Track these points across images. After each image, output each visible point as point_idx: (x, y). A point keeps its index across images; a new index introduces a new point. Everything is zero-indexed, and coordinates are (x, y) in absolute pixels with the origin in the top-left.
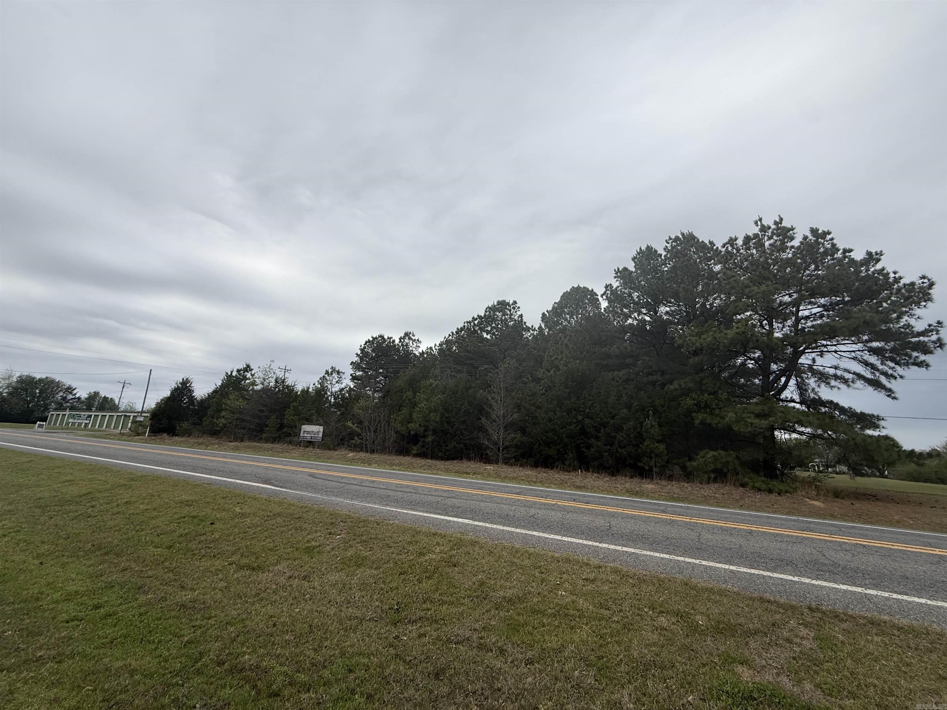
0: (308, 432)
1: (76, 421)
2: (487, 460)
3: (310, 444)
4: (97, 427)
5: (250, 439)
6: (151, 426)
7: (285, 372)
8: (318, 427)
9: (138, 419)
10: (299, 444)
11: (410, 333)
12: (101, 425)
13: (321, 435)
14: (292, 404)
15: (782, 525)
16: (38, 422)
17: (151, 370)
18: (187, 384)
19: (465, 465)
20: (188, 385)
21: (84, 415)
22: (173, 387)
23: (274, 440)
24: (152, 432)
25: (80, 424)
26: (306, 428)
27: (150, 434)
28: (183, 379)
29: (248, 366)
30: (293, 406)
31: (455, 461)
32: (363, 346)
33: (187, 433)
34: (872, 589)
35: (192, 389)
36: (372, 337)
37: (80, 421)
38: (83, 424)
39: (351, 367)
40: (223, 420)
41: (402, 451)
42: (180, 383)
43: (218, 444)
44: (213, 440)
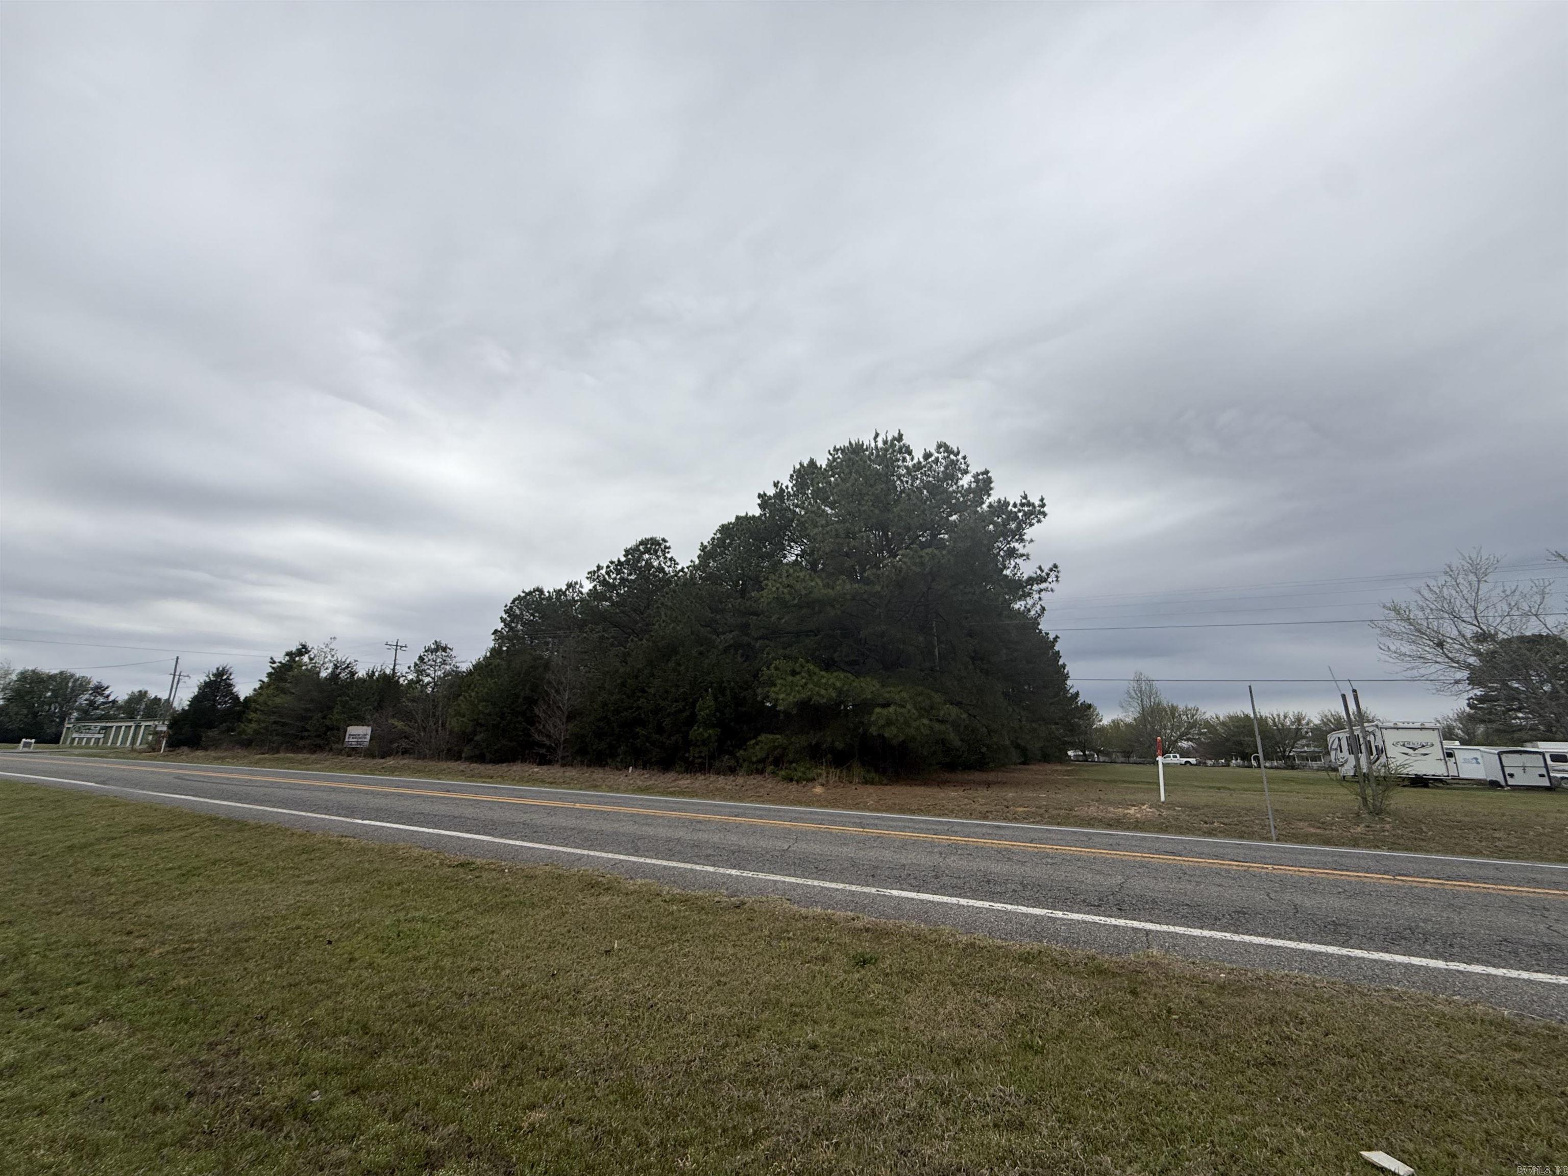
0: (354, 736)
1: (82, 736)
2: (543, 761)
3: (354, 751)
4: (118, 744)
5: (287, 750)
6: (170, 737)
7: (396, 650)
8: (365, 727)
9: (159, 729)
10: (340, 752)
12: (124, 741)
13: (368, 737)
14: (339, 698)
16: (24, 740)
17: (178, 658)
18: (223, 675)
19: (517, 768)
20: (225, 677)
21: (96, 727)
22: (202, 681)
23: (315, 749)
24: (169, 746)
25: (89, 740)
26: (353, 730)
27: (167, 749)
28: (218, 669)
29: (304, 646)
30: (341, 701)
31: (504, 765)
32: (509, 605)
33: (215, 745)
35: (231, 682)
37: (89, 736)
38: (93, 740)
40: (254, 725)
41: (454, 755)
42: (214, 675)
43: (233, 758)
44: (241, 752)
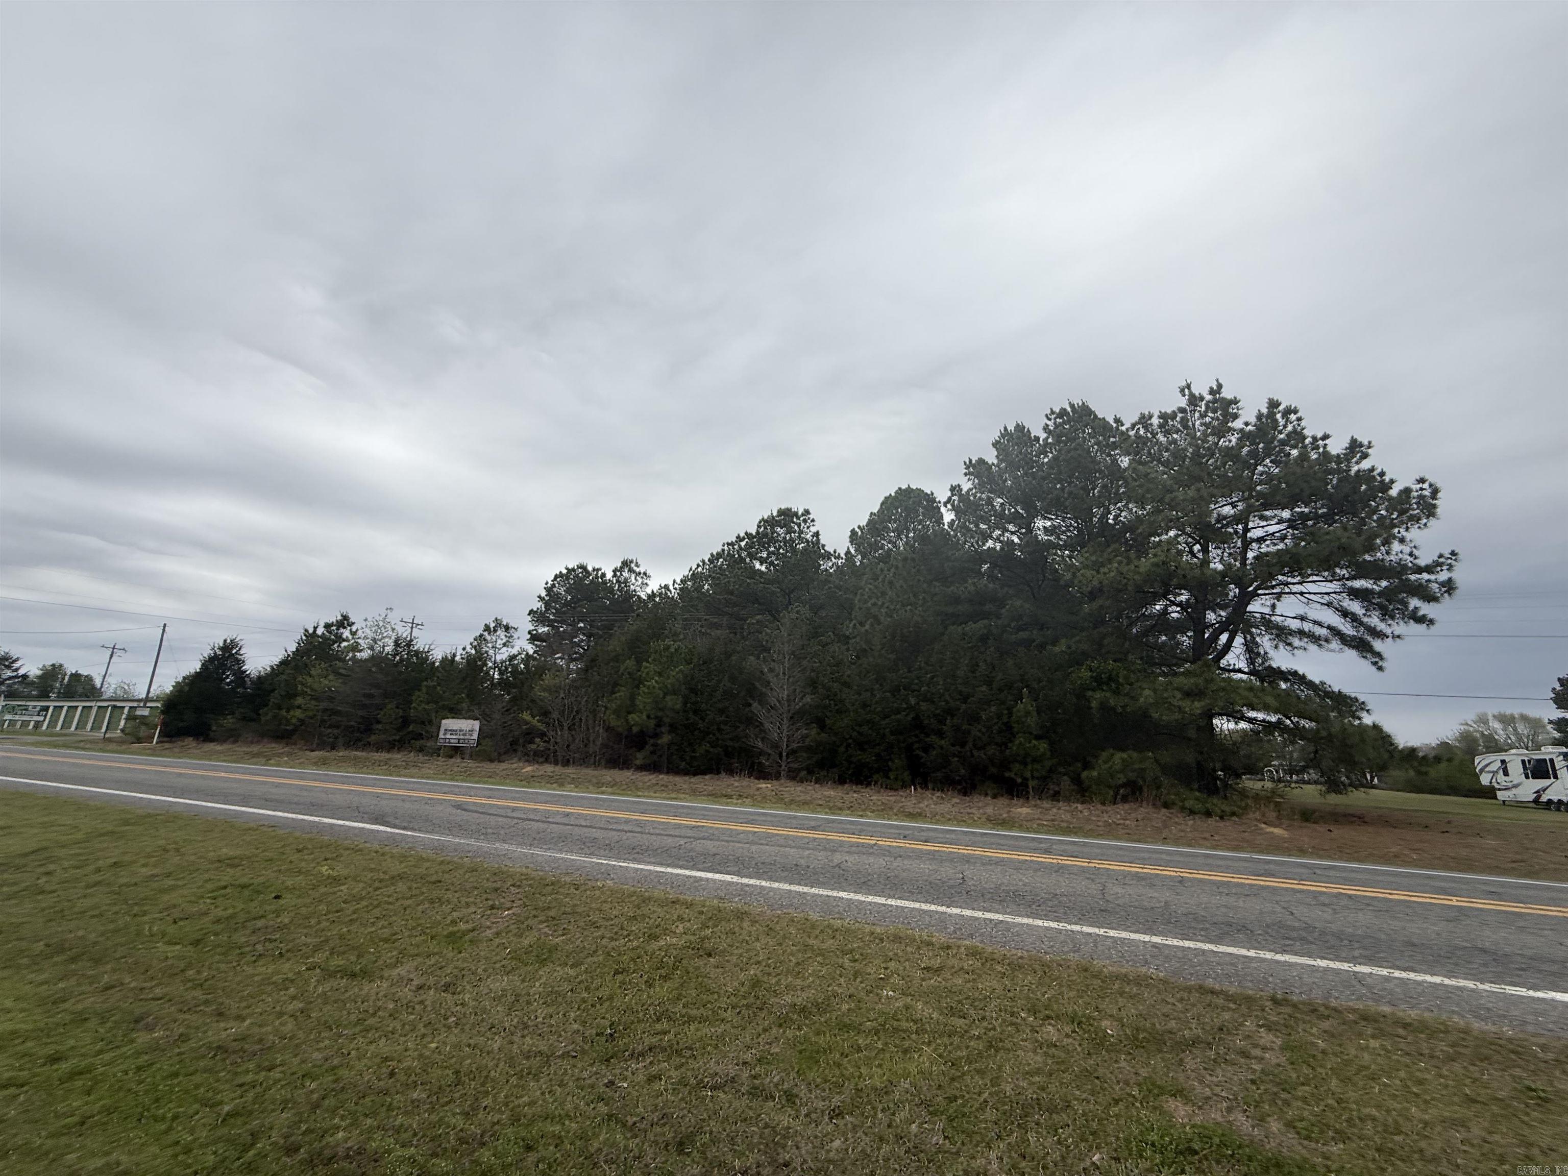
0: (453, 732)
1: (17, 717)
2: (762, 774)
3: (456, 751)
4: (58, 728)
5: (348, 745)
6: (164, 724)
7: (412, 628)
8: (471, 722)
9: (139, 712)
10: (436, 752)
11: (631, 562)
12: (67, 724)
13: (475, 736)
14: (425, 683)
15: (1228, 867)
17: (165, 625)
18: (232, 648)
19: (726, 783)
20: (234, 651)
21: (35, 707)
22: (206, 655)
23: (392, 746)
24: (165, 736)
25: (25, 724)
26: (449, 723)
27: (161, 739)
28: (225, 641)
29: (345, 617)
30: (426, 686)
31: (707, 777)
32: (550, 583)
33: (232, 736)
34: (1365, 965)
35: (242, 657)
36: (567, 569)
37: (25, 718)
38: (32, 724)
39: (529, 618)
40: (298, 713)
41: (617, 762)
42: (220, 649)
43: (289, 754)
44: (278, 748)
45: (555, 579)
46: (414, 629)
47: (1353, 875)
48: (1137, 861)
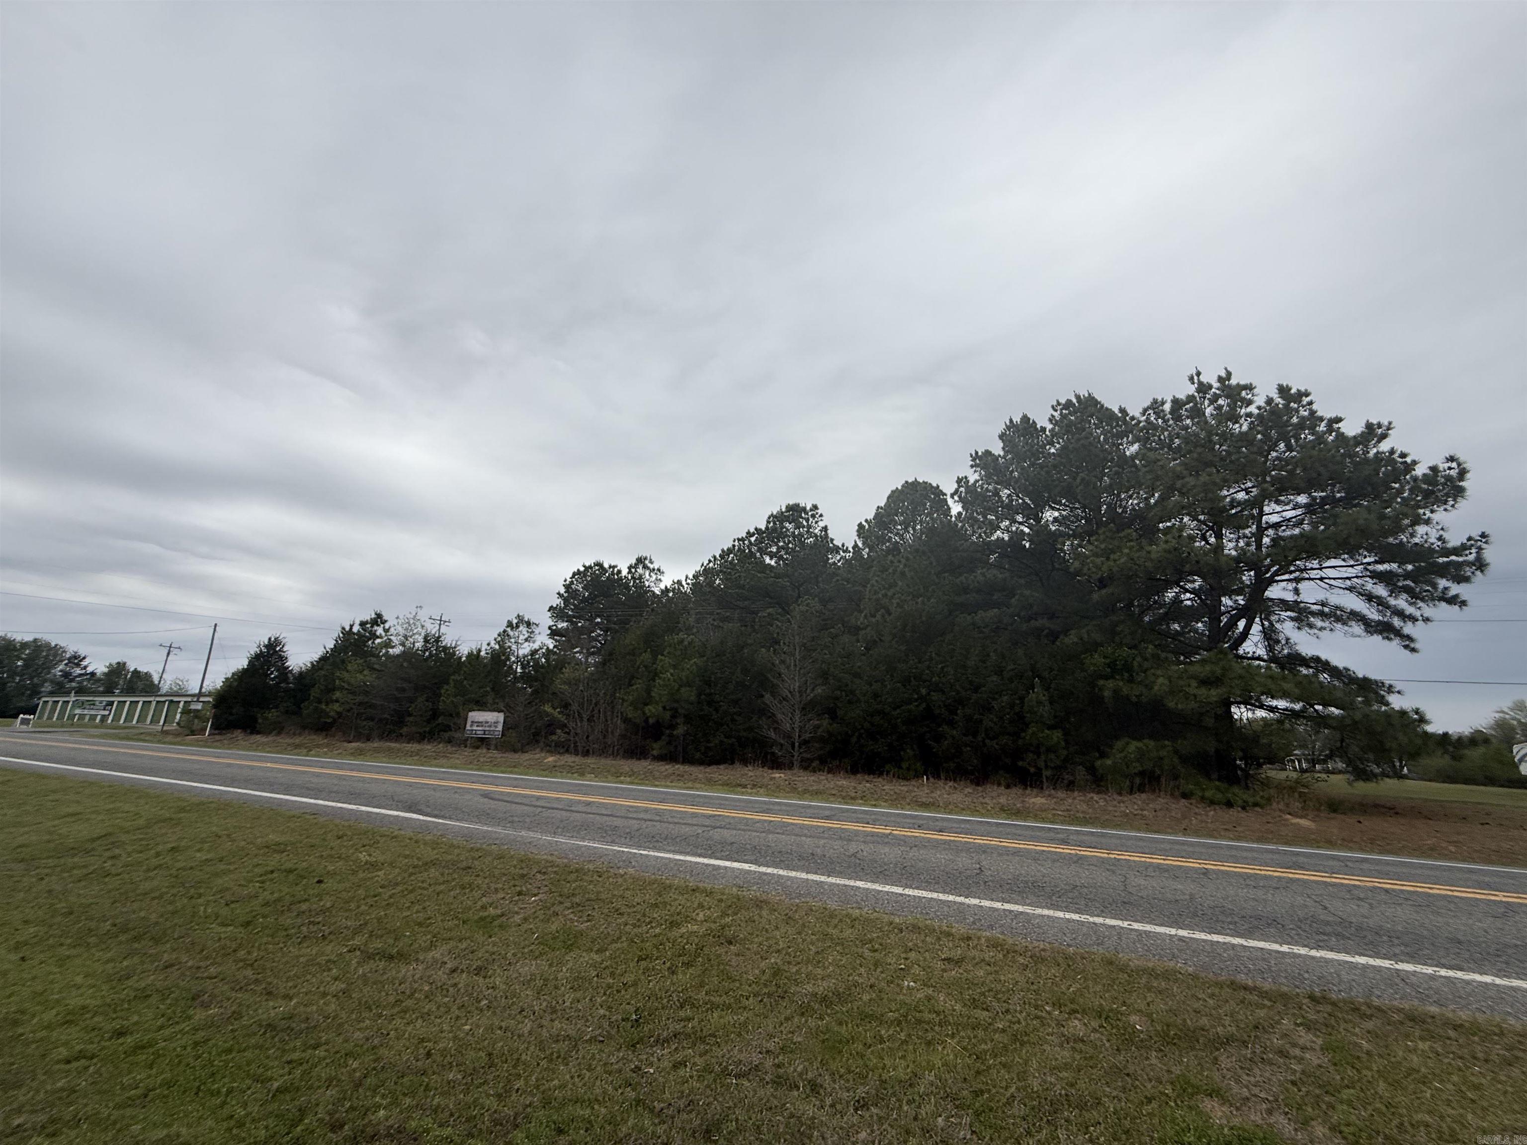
0: (479, 724)
1: (86, 712)
2: (776, 764)
3: (482, 742)
4: (122, 722)
5: (381, 738)
6: (215, 717)
7: (440, 625)
8: (496, 714)
9: (193, 707)
10: (464, 743)
11: (646, 559)
12: (129, 718)
13: (500, 728)
14: (453, 677)
15: (1255, 859)
16: (21, 716)
17: (216, 625)
18: (276, 646)
19: (738, 772)
20: (278, 649)
21: (101, 702)
22: (252, 653)
23: (422, 738)
24: (216, 729)
25: (93, 717)
26: (476, 716)
27: (213, 731)
28: (270, 639)
29: (379, 616)
30: (453, 680)
31: (722, 767)
32: (569, 580)
33: (277, 729)
34: (1407, 962)
35: (285, 654)
36: (584, 566)
37: (93, 712)
38: (99, 717)
39: (549, 614)
40: (336, 707)
41: (636, 752)
42: (266, 646)
43: (327, 746)
44: (320, 739)
45: (573, 576)
46: (442, 626)
47: (1389, 868)
48: (1158, 852)
